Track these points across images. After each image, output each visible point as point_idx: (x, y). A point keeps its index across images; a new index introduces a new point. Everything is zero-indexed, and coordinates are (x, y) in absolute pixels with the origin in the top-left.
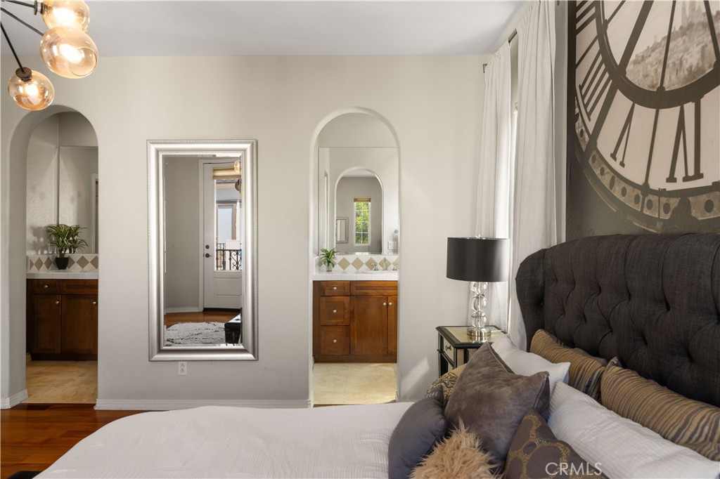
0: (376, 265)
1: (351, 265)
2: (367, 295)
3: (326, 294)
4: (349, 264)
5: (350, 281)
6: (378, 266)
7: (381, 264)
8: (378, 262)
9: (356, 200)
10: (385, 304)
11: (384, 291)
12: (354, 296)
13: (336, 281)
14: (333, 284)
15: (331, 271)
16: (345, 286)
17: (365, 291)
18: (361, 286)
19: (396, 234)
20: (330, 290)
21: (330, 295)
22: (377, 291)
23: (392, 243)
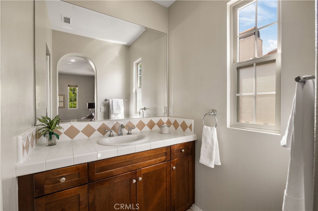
0: (111, 132)
2: (112, 176)
3: (47, 192)
4: (79, 132)
5: (88, 162)
7: (114, 129)
8: (111, 127)
9: (69, 86)
10: (134, 181)
11: (133, 165)
12: (95, 181)
13: (65, 168)
14: (60, 174)
15: (55, 144)
16: (80, 172)
17: (109, 171)
18: (103, 167)
19: (105, 102)
20: (54, 183)
21: (53, 192)
22: (124, 168)
23: (103, 107)
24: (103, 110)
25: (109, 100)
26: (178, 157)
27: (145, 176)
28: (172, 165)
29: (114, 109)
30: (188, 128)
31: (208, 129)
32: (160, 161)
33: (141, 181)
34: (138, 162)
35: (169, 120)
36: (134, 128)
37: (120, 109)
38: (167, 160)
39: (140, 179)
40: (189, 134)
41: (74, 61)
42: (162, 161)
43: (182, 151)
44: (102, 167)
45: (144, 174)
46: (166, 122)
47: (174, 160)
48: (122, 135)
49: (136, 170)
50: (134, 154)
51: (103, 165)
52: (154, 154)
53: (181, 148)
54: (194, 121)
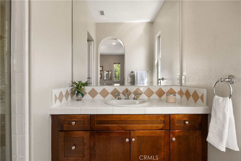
0: (119, 95)
1: (99, 95)
2: (108, 129)
3: (65, 129)
4: (97, 93)
5: (91, 115)
6: (121, 95)
7: (123, 93)
8: (121, 92)
10: (127, 140)
11: (127, 125)
12: (95, 131)
13: (76, 115)
14: (72, 119)
15: (81, 100)
16: (85, 120)
17: (106, 125)
18: (102, 120)
19: (132, 74)
20: (69, 124)
21: (68, 130)
22: (119, 126)
23: (129, 78)
24: (129, 81)
25: (134, 72)
26: (180, 129)
27: (139, 138)
28: (171, 136)
29: (138, 80)
30: (200, 98)
31: (218, 100)
32: (156, 127)
33: (134, 142)
34: (132, 124)
35: (181, 89)
36: (140, 94)
37: (143, 80)
38: (165, 129)
39: (133, 139)
40: (200, 105)
41: (114, 44)
42: (159, 128)
43: (185, 123)
44: (100, 121)
45: (138, 137)
46: (179, 92)
47: (174, 131)
48: (129, 99)
49: (130, 130)
50: (129, 116)
51: (102, 119)
52: (149, 119)
53: (184, 119)
54: (207, 90)
